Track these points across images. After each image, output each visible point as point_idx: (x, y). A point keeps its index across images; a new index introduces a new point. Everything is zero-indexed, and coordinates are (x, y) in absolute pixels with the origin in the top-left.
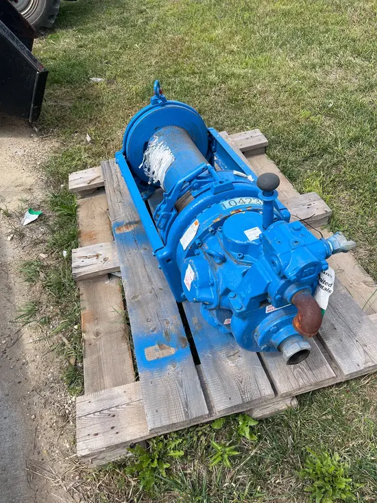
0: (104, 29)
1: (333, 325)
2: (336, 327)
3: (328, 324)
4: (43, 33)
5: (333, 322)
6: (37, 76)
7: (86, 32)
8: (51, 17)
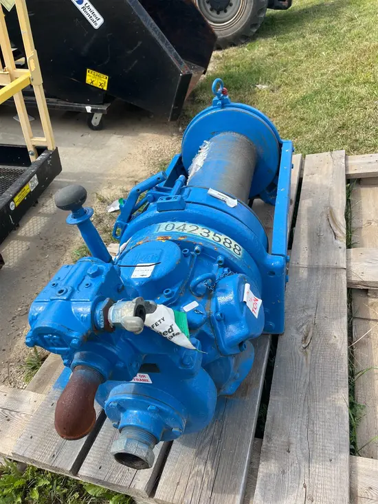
0: (304, 37)
1: (289, 444)
2: (293, 449)
3: (284, 439)
4: (243, 42)
5: (293, 440)
6: (180, 78)
7: (286, 40)
8: (254, 25)
